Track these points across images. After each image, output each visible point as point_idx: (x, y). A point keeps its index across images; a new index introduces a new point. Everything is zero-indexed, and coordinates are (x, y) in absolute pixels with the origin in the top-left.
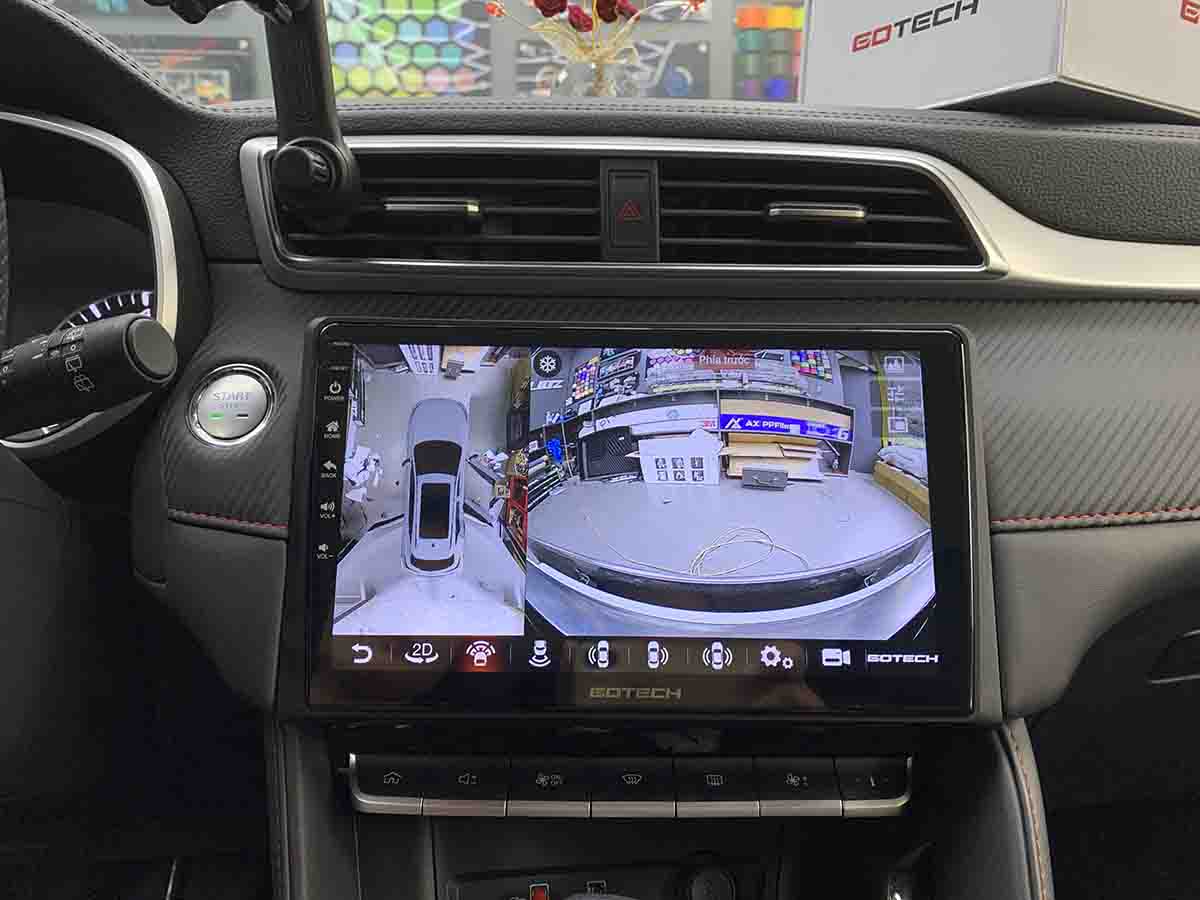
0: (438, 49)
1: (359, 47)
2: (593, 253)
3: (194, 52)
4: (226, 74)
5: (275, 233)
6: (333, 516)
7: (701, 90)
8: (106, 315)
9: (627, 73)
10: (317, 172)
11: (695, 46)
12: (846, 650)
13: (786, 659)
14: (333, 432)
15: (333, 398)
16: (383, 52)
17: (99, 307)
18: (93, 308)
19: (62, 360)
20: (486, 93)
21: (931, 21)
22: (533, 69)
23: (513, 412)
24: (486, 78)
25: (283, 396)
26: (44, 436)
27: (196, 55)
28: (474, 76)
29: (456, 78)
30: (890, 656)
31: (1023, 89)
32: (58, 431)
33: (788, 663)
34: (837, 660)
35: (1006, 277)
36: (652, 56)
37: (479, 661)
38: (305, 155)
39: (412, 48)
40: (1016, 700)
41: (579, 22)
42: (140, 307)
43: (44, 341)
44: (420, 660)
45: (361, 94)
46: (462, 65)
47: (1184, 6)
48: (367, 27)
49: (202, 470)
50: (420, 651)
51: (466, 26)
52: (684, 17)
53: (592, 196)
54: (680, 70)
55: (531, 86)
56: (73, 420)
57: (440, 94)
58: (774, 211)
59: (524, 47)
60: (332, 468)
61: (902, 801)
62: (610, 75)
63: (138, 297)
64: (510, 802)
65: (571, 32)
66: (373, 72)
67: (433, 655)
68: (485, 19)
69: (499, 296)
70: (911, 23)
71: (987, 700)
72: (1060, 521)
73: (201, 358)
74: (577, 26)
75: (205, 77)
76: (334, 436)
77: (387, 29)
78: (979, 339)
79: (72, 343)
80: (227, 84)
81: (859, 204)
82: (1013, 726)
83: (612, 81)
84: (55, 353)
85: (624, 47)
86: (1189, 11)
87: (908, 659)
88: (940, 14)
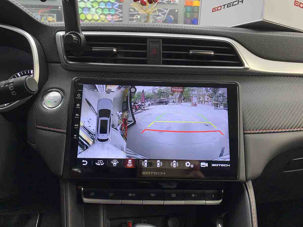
0: (109, 9)
1: (89, 9)
2: (145, 62)
3: (47, 9)
4: (55, 15)
5: (64, 56)
6: (78, 128)
7: (176, 21)
8: (21, 76)
9: (155, 17)
10: (75, 40)
11: (175, 10)
12: (207, 163)
13: (192, 165)
15: (78, 98)
16: (95, 10)
17: (19, 74)
18: (18, 74)
19: (8, 87)
20: (121, 21)
21: (232, 5)
22: (133, 15)
23: (124, 102)
24: (122, 17)
25: (66, 97)
26: (6, 106)
27: (47, 10)
28: (118, 17)
29: (114, 17)
30: (218, 165)
31: (254, 23)
32: (9, 105)
33: (192, 166)
34: (205, 165)
35: (249, 70)
36: (164, 12)
37: (114, 165)
38: (72, 36)
39: (103, 9)
40: (249, 176)
41: (143, 4)
42: (30, 74)
43: (4, 82)
44: (100, 164)
45: (90, 21)
46: (116, 14)
47: (295, 2)
48: (91, 3)
49: (45, 116)
50: (100, 162)
51: (116, 4)
52: (172, 3)
53: (145, 48)
54: (171, 16)
55: (133, 20)
56: (13, 102)
57: (109, 21)
58: (191, 52)
59: (131, 10)
60: (78, 116)
61: (220, 201)
63: (30, 72)
65: (141, 6)
66: (93, 15)
67: (103, 163)
68: (121, 2)
69: (125, 73)
70: (227, 5)
71: (242, 176)
72: (261, 131)
73: (45, 88)
74: (143, 5)
75: (49, 16)
76: (78, 107)
77: (97, 4)
78: (241, 85)
79: (11, 83)
80: (55, 17)
81: (212, 51)
82: (248, 183)
83: (151, 18)
84: (7, 85)
85: (154, 10)
86: (296, 3)
87: (222, 165)
88: (234, 3)
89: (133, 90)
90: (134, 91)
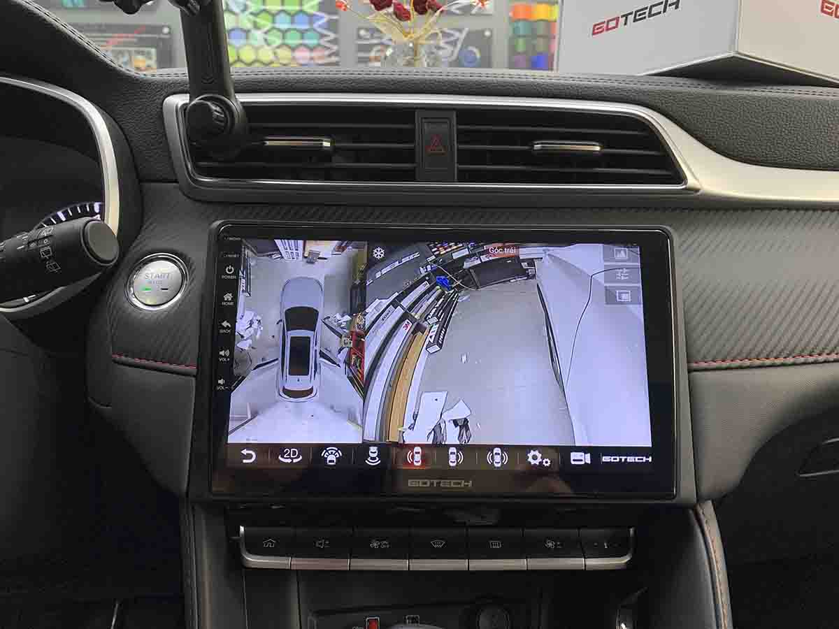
0: (302, 33)
1: (247, 32)
2: (409, 176)
3: (130, 35)
4: (153, 51)
5: (187, 161)
6: (228, 360)
7: (487, 62)
8: (69, 218)
9: (434, 50)
10: (217, 118)
11: (483, 31)
12: (587, 453)
13: (545, 460)
14: (228, 301)
15: (229, 277)
16: (264, 35)
17: (63, 213)
18: (60, 214)
19: (37, 250)
20: (336, 64)
21: (647, 13)
22: (368, 48)
23: (354, 287)
24: (336, 54)
25: (193, 276)
26: (27, 303)
27: (132, 38)
28: (327, 53)
29: (314, 54)
30: (618, 458)
31: (709, 62)
32: (36, 300)
33: (547, 462)
34: (582, 460)
35: (699, 193)
36: (452, 39)
37: (330, 461)
38: (208, 106)
39: (284, 33)
40: (706, 487)
41: (401, 15)
42: (93, 213)
43: (25, 237)
44: (289, 461)
45: (250, 64)
46: (319, 45)
47: (823, 4)
48: (251, 17)
50: (289, 455)
51: (321, 18)
52: (475, 11)
53: (409, 136)
54: (470, 48)
55: (368, 60)
56: (45, 293)
57: (303, 65)
58: (537, 147)
59: (362, 32)
60: (227, 326)
61: (626, 559)
62: (422, 51)
63: (92, 207)
64: (352, 560)
65: (396, 21)
66: (257, 49)
67: (298, 457)
68: (335, 13)
70: (633, 15)
71: (686, 488)
72: (738, 363)
73: (135, 250)
74: (400, 20)
75: (138, 53)
76: (228, 303)
77: (267, 20)
78: (680, 236)
79: (45, 238)
80: (154, 57)
81: (597, 142)
82: (704, 506)
83: (424, 55)
84: (33, 245)
85: (432, 31)
86: (827, 7)
87: (630, 459)
88: (653, 9)
89: (379, 253)
90: (382, 255)
